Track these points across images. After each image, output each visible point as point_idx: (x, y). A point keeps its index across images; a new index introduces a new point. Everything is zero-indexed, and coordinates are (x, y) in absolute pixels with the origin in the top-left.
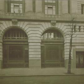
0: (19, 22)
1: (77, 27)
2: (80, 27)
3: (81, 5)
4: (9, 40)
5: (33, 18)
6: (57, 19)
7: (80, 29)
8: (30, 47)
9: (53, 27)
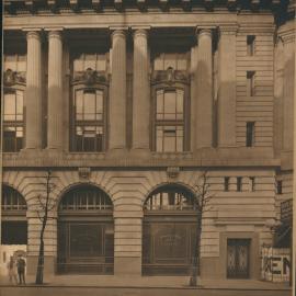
0: (94, 173)
1: (233, 180)
2: (239, 179)
3: (245, 124)
4: (71, 212)
5: (126, 163)
6: (182, 164)
7: (239, 184)
8: (117, 228)
9: (171, 181)
